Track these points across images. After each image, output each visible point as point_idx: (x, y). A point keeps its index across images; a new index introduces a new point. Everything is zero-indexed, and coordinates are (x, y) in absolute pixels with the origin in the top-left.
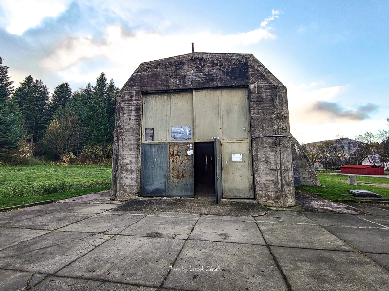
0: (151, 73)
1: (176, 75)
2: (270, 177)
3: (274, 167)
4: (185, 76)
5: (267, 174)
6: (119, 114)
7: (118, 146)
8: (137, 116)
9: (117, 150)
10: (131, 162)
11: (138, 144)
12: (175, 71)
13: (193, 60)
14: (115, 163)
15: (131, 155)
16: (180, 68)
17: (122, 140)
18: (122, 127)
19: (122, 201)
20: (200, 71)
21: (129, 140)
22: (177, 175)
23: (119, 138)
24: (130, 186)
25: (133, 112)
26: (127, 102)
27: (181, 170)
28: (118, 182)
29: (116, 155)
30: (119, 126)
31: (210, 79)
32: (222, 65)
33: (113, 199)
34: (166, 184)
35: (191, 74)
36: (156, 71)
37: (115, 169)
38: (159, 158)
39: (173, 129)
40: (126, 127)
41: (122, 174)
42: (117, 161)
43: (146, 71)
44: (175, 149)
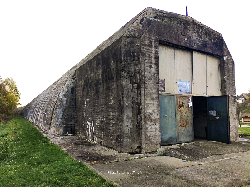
2: (234, 124)
3: (235, 117)
4: (190, 37)
5: (232, 122)
6: (139, 59)
7: (140, 94)
8: (157, 64)
9: (138, 99)
10: (154, 112)
11: (158, 94)
12: (184, 29)
13: (195, 24)
14: (136, 112)
15: (154, 104)
16: (187, 28)
17: (144, 88)
18: (143, 74)
19: (150, 153)
20: (199, 36)
21: (150, 89)
22: (184, 124)
23: (140, 85)
24: (155, 136)
25: (153, 60)
26: (147, 47)
27: (186, 119)
28: (143, 133)
29: (138, 104)
30: (139, 73)
31: (205, 45)
32: (210, 36)
33: (137, 153)
34: (177, 132)
35: (194, 35)
36: (170, 23)
37: (138, 120)
38: (170, 109)
39: (179, 83)
40: (147, 74)
41: (147, 124)
42: (139, 110)
43: (163, 20)
44: (181, 101)
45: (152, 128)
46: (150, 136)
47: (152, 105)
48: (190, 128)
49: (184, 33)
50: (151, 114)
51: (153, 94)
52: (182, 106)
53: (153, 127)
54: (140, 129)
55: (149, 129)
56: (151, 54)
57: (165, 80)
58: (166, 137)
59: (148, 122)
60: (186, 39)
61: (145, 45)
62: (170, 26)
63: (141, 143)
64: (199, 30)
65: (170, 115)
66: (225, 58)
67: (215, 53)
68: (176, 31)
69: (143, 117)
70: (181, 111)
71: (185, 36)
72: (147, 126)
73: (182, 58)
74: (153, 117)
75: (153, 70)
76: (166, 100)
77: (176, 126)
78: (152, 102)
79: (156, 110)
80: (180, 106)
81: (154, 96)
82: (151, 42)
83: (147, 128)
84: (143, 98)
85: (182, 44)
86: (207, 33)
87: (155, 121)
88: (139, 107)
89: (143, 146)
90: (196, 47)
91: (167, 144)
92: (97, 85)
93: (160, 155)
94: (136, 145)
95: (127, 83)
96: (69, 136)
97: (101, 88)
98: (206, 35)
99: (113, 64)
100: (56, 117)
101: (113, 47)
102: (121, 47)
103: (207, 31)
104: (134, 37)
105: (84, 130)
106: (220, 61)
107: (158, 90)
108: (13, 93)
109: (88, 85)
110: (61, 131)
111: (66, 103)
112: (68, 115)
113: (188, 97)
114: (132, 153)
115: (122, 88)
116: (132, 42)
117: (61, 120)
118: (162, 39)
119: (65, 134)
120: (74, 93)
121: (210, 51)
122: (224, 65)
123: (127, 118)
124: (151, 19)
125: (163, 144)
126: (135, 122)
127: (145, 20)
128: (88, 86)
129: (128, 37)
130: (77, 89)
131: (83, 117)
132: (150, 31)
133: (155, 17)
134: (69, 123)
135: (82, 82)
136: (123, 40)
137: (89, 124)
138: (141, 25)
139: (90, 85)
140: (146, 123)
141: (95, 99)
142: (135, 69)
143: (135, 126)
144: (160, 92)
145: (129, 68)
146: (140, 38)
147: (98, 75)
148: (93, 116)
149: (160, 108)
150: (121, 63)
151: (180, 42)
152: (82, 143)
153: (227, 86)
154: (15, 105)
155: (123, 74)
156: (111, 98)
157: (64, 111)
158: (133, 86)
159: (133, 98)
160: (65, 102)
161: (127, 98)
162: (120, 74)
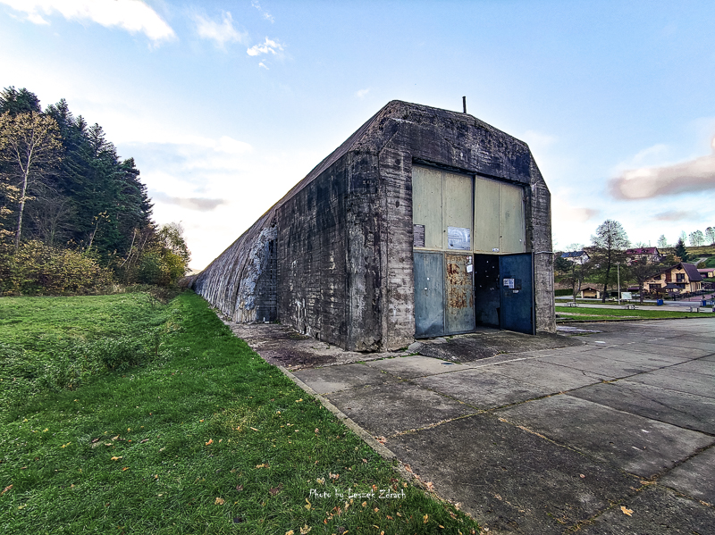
4: (470, 150)
6: (377, 190)
7: (379, 251)
8: (409, 200)
9: (375, 260)
10: (404, 283)
11: (412, 251)
12: (458, 137)
13: (478, 128)
14: (371, 283)
15: (403, 268)
16: (463, 135)
17: (387, 241)
18: (384, 216)
19: (395, 351)
20: (485, 148)
21: (398, 243)
22: (457, 303)
23: (379, 237)
24: (405, 324)
25: (402, 192)
26: (391, 170)
27: (461, 294)
28: (384, 319)
29: (375, 268)
30: (377, 214)
31: (496, 164)
32: (506, 148)
33: (373, 351)
34: (445, 316)
35: (476, 149)
36: (434, 127)
37: (375, 296)
38: (432, 275)
39: (449, 230)
40: (392, 217)
41: (391, 303)
42: (377, 280)
43: (419, 122)
44: (453, 263)
45: (399, 310)
46: (396, 323)
47: (400, 271)
48: (469, 310)
49: (459, 144)
50: (399, 286)
51: (403, 251)
52: (455, 271)
53: (403, 307)
54: (379, 311)
55: (395, 312)
56: (398, 181)
57: (424, 226)
58: (425, 325)
59: (393, 300)
60: (462, 155)
61: (388, 167)
62: (432, 133)
63: (380, 335)
64: (486, 138)
65: (433, 287)
66: (533, 186)
67: (514, 178)
68: (444, 141)
69: (384, 292)
70: (453, 281)
71: (459, 149)
72: (391, 306)
73: (456, 187)
74: (401, 291)
75: (402, 210)
76: (426, 262)
77: (444, 306)
78: (401, 265)
79: (407, 279)
80: (451, 272)
81: (404, 255)
82: (398, 162)
83: (391, 311)
84: (384, 258)
85: (454, 163)
86: (500, 142)
87: (406, 298)
88: (377, 273)
89: (384, 340)
90: (479, 168)
91: (427, 336)
92: (309, 237)
93: (412, 355)
94: (372, 339)
95: (356, 232)
96: (266, 325)
97: (316, 240)
98: (499, 147)
99: (334, 200)
100: (244, 291)
101: (333, 171)
102: (346, 171)
103: (501, 140)
104: (368, 152)
105: (291, 314)
106: (525, 193)
107: (411, 244)
108: (178, 251)
109: (294, 236)
110: (254, 316)
111: (261, 268)
112: (264, 289)
113: (466, 255)
114: (365, 352)
115: (348, 241)
116: (364, 162)
117: (253, 298)
118: (419, 155)
119: (259, 321)
120: (274, 250)
121: (505, 174)
122: (530, 199)
123: (357, 293)
124: (398, 120)
125: (419, 335)
126: (370, 300)
127: (387, 123)
128: (295, 238)
129: (357, 153)
130: (279, 242)
131: (289, 292)
132: (397, 142)
133: (405, 118)
134: (266, 303)
135: (286, 231)
136: (349, 158)
137: (299, 303)
138: (380, 132)
139: (299, 237)
140: (389, 302)
141: (306, 261)
142: (370, 209)
143: (370, 307)
144: (414, 248)
145: (359, 207)
146: (378, 154)
147: (311, 219)
148: (303, 290)
149: (415, 276)
150: (346, 198)
151: (450, 160)
152: (285, 335)
153: (535, 236)
154: (183, 272)
155: (350, 216)
156: (332, 260)
157: (257, 282)
158: (366, 238)
159: (366, 259)
160: (258, 267)
161: (357, 259)
162: (345, 217)
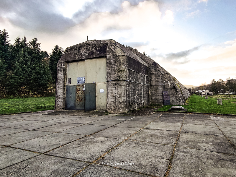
0: (69, 53)
1: (78, 53)
2: (113, 100)
3: (114, 95)
4: (82, 53)
5: (111, 99)
8: (64, 73)
13: (85, 45)
16: (80, 50)
20: (87, 50)
21: (60, 84)
25: (62, 71)
26: (60, 67)
27: (81, 97)
34: (75, 104)
35: (84, 52)
36: (71, 51)
38: (73, 92)
39: (78, 78)
40: (60, 78)
43: (67, 52)
44: (79, 88)
46: (58, 105)
48: (83, 102)
50: (60, 95)
53: (60, 101)
57: (71, 79)
58: (69, 106)
59: (58, 99)
64: (88, 47)
65: (73, 95)
66: (107, 56)
67: (99, 56)
68: (74, 54)
75: (62, 76)
76: (71, 88)
77: (75, 101)
78: (61, 90)
79: (62, 93)
80: (78, 91)
81: (62, 87)
82: (62, 64)
87: (61, 98)
89: (56, 109)
98: (93, 48)
107: (63, 84)
113: (83, 85)
125: (68, 109)
132: (62, 59)
149: (68, 92)
151: (75, 58)
